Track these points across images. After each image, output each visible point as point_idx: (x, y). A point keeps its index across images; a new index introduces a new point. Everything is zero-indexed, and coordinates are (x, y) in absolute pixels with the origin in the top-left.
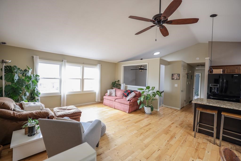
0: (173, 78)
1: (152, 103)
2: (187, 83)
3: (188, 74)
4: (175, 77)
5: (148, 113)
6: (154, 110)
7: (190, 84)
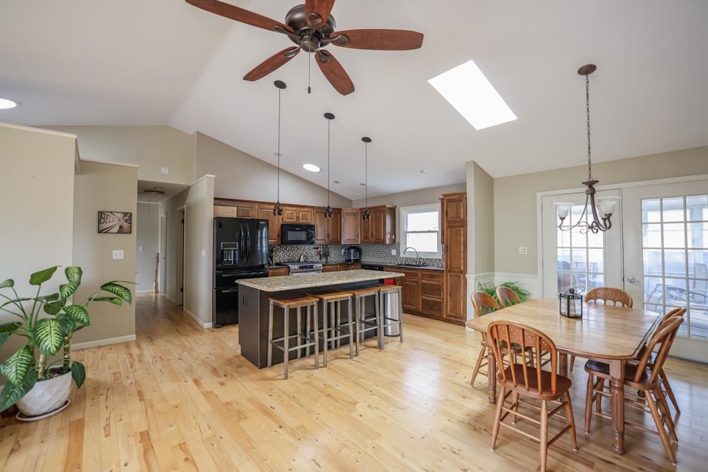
0: (105, 226)
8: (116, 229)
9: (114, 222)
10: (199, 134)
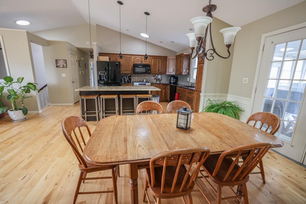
0: (58, 65)
1: (23, 103)
2: (79, 72)
3: (80, 61)
4: (60, 64)
5: (19, 119)
6: (28, 113)
7: (83, 73)
8: (62, 66)
9: (61, 63)
10: (97, 25)
